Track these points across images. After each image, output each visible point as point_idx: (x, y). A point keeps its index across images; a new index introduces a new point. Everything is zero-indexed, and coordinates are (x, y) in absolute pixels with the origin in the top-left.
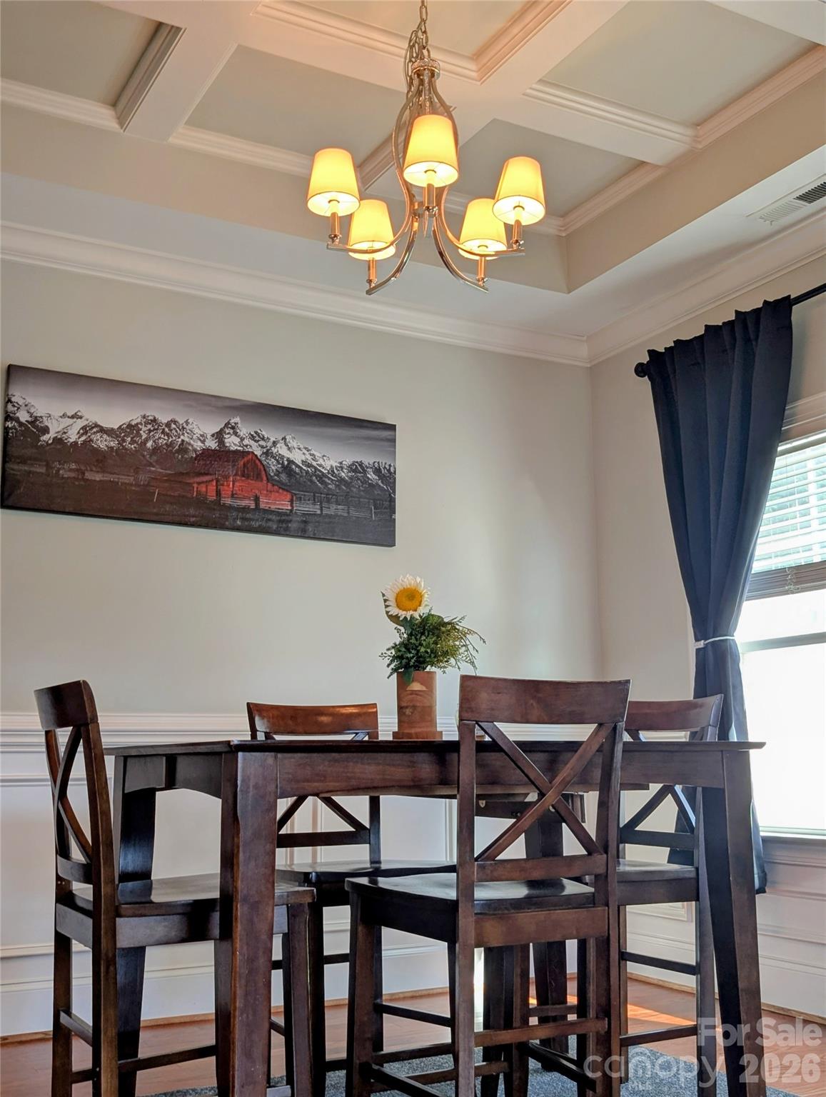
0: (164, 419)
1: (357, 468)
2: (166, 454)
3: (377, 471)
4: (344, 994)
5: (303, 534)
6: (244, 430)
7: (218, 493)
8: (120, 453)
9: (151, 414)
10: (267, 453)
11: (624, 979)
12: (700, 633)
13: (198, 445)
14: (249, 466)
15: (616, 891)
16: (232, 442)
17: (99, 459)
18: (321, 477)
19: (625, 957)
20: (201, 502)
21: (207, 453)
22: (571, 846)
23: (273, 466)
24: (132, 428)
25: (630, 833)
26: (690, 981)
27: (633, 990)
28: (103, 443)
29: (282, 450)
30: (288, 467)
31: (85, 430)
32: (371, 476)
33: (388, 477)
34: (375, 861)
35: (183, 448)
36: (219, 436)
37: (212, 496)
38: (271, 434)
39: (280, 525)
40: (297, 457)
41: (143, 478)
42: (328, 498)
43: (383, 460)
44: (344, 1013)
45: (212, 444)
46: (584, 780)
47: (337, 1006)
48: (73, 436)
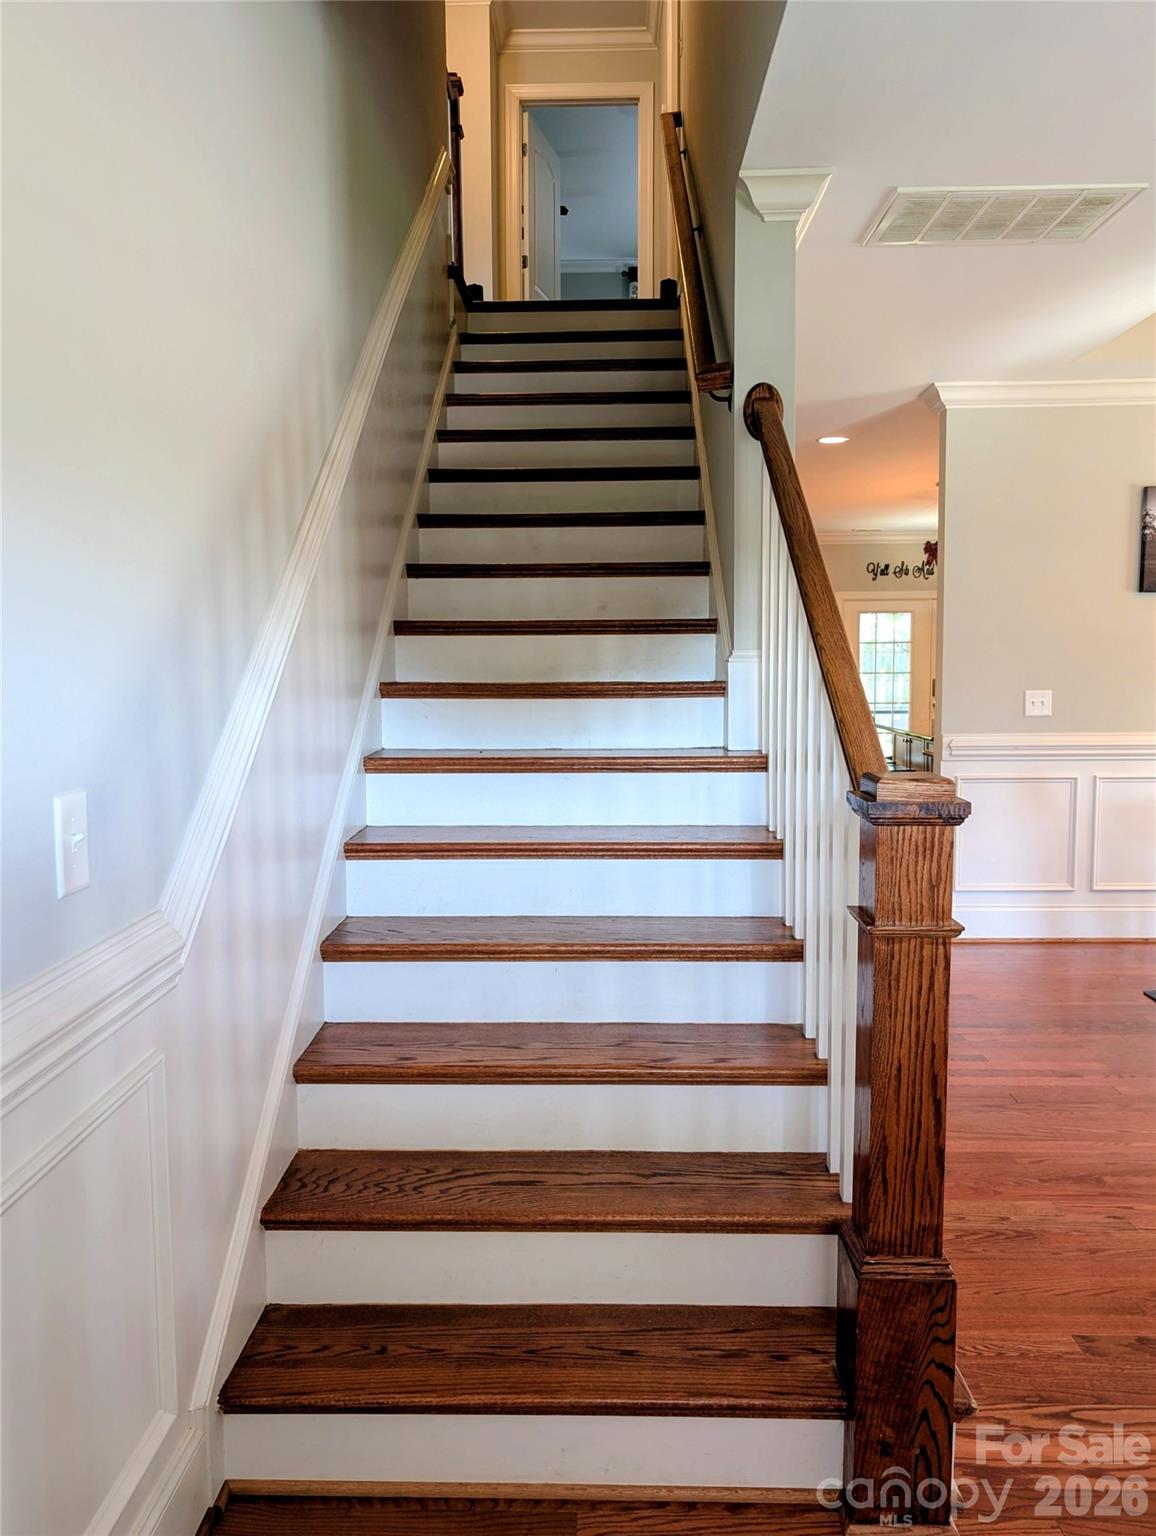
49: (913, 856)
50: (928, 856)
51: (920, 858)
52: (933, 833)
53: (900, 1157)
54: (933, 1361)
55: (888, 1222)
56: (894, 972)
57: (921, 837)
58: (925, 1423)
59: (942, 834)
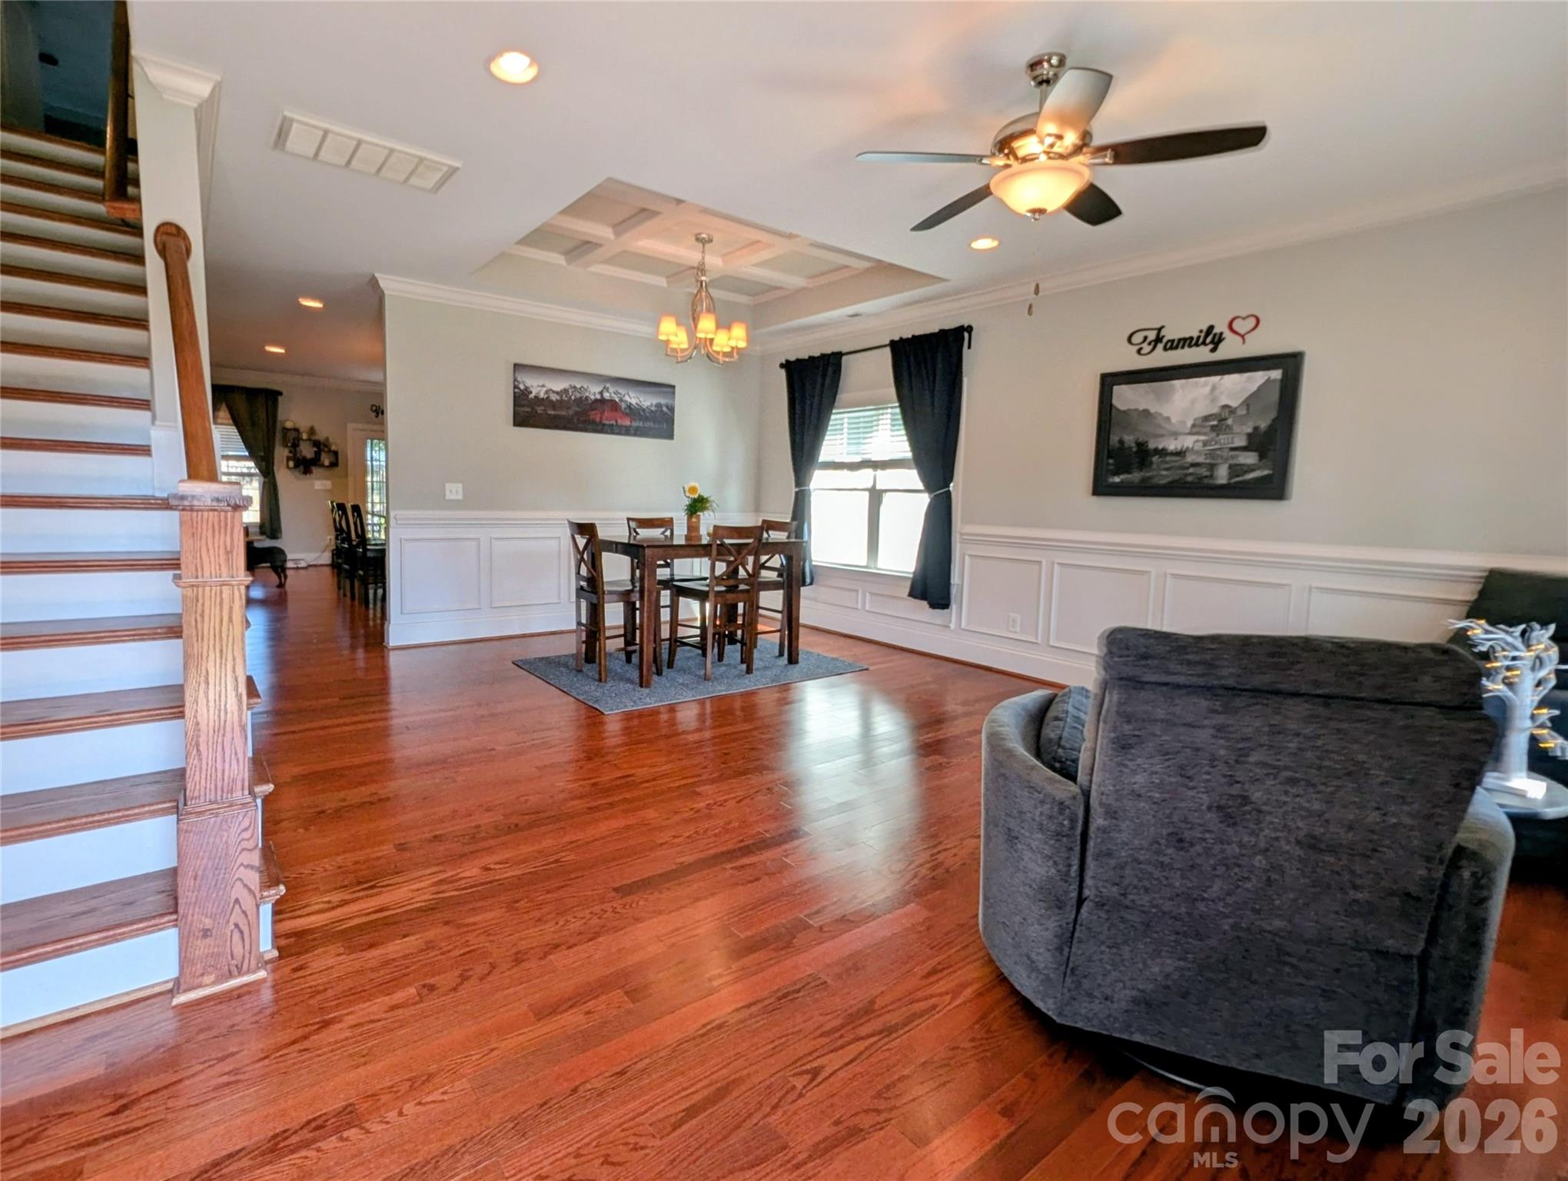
0: (578, 386)
1: (659, 405)
2: (580, 401)
3: (667, 407)
4: (668, 619)
5: (635, 435)
6: (611, 390)
7: (601, 419)
8: (561, 401)
9: (573, 384)
10: (621, 400)
11: (757, 615)
12: (798, 484)
13: (592, 397)
14: (614, 405)
15: (756, 586)
16: (606, 395)
17: (553, 405)
18: (644, 410)
19: (759, 607)
20: (594, 422)
21: (596, 400)
22: (742, 573)
23: (623, 405)
24: (566, 391)
25: (763, 566)
26: (779, 616)
27: (760, 619)
28: (554, 397)
29: (627, 398)
30: (629, 406)
31: (547, 392)
32: (664, 409)
33: (672, 409)
34: (672, 575)
35: (587, 398)
36: (601, 393)
37: (598, 420)
38: (622, 391)
39: (626, 431)
40: (634, 401)
41: (571, 412)
42: (647, 419)
43: (670, 402)
44: (668, 626)
45: (598, 397)
46: (749, 554)
47: (666, 623)
48: (542, 395)
49: (210, 531)
50: (223, 531)
51: (217, 533)
52: (226, 518)
53: (211, 735)
54: (242, 864)
55: (203, 781)
56: (199, 611)
57: (216, 519)
58: (237, 907)
59: (233, 517)
